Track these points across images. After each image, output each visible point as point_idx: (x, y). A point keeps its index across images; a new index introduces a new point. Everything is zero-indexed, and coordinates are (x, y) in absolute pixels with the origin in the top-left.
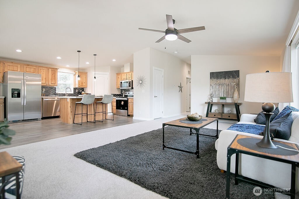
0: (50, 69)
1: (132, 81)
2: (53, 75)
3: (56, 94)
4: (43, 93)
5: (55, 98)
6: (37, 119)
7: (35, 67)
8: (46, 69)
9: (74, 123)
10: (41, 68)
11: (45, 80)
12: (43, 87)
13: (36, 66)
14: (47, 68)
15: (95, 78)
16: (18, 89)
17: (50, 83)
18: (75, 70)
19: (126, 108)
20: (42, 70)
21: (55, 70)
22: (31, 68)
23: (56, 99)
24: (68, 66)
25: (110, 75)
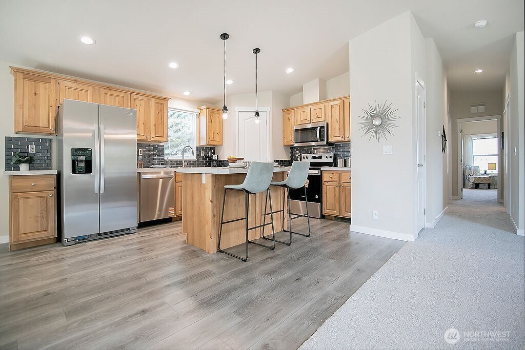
0: (153, 100)
1: (327, 124)
2: (160, 113)
3: (164, 163)
4: (140, 161)
5: (159, 173)
6: (129, 229)
7: (123, 94)
8: (145, 98)
9: (220, 251)
10: (136, 96)
11: (143, 126)
12: (140, 145)
13: (125, 92)
14: (146, 96)
15: (257, 114)
16: (87, 150)
17: (153, 135)
18: (200, 103)
19: (317, 197)
20: (137, 102)
21: (163, 102)
22: (115, 96)
23: (162, 175)
24: (187, 93)
25: (271, 112)
